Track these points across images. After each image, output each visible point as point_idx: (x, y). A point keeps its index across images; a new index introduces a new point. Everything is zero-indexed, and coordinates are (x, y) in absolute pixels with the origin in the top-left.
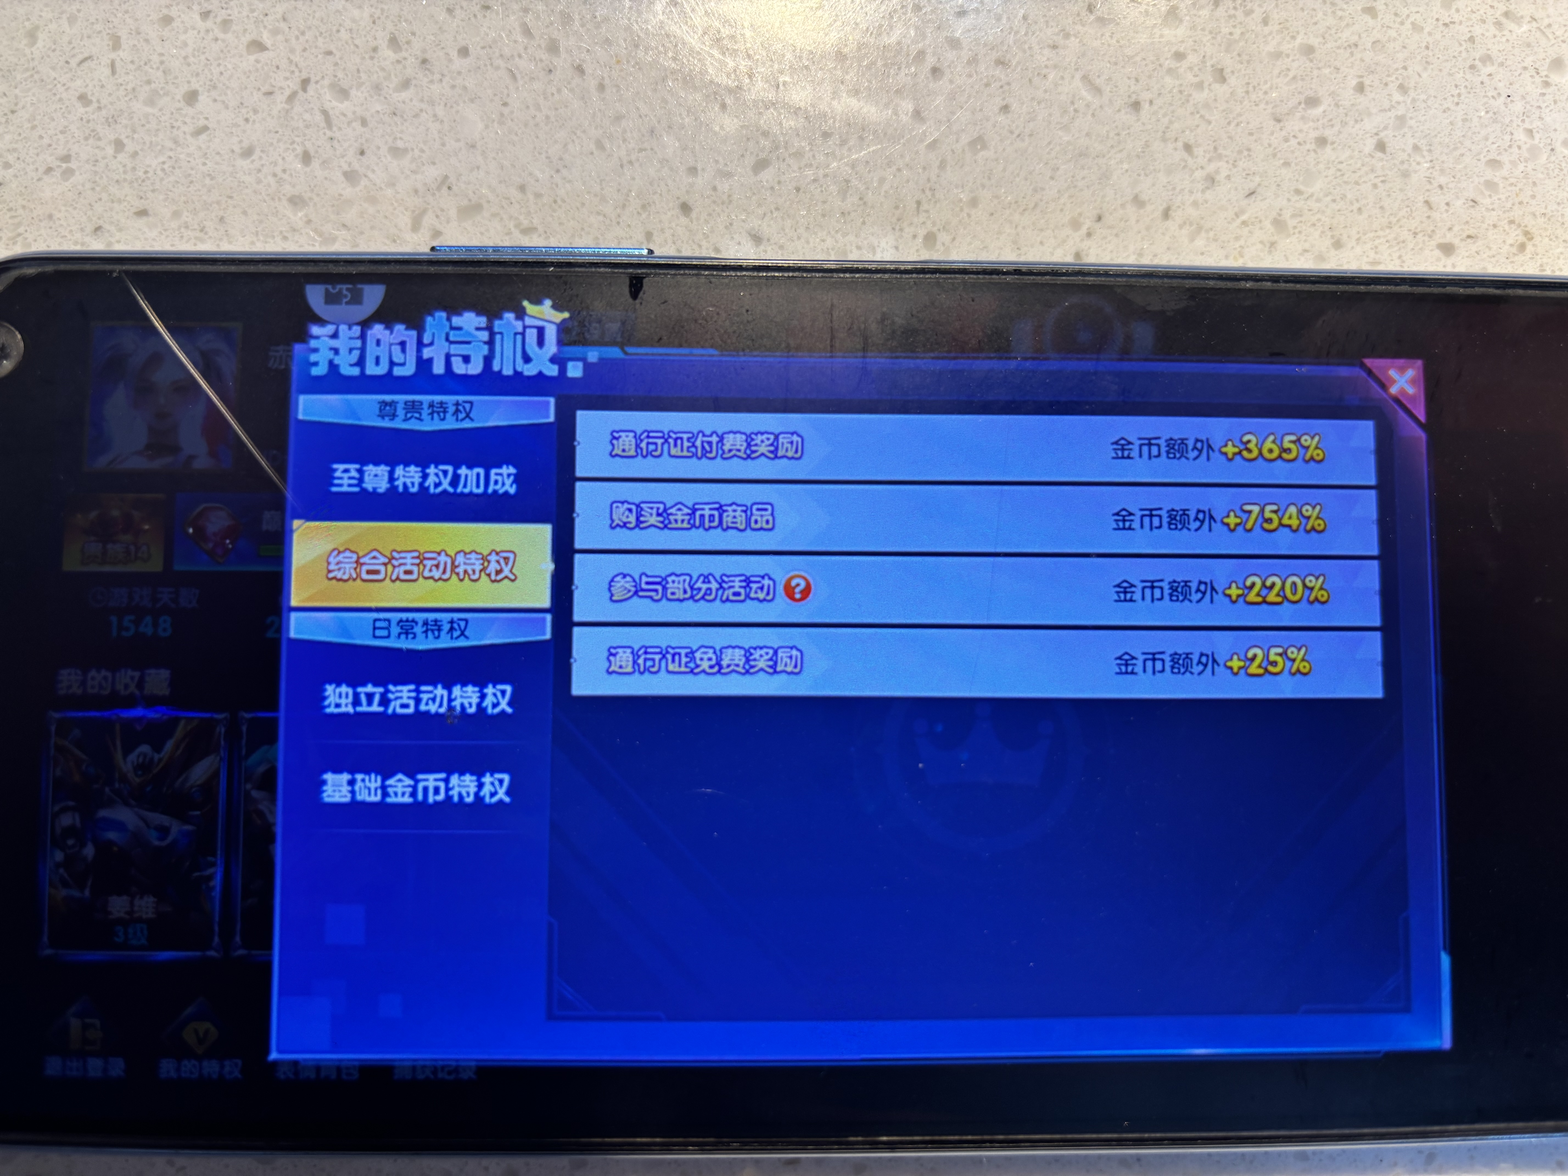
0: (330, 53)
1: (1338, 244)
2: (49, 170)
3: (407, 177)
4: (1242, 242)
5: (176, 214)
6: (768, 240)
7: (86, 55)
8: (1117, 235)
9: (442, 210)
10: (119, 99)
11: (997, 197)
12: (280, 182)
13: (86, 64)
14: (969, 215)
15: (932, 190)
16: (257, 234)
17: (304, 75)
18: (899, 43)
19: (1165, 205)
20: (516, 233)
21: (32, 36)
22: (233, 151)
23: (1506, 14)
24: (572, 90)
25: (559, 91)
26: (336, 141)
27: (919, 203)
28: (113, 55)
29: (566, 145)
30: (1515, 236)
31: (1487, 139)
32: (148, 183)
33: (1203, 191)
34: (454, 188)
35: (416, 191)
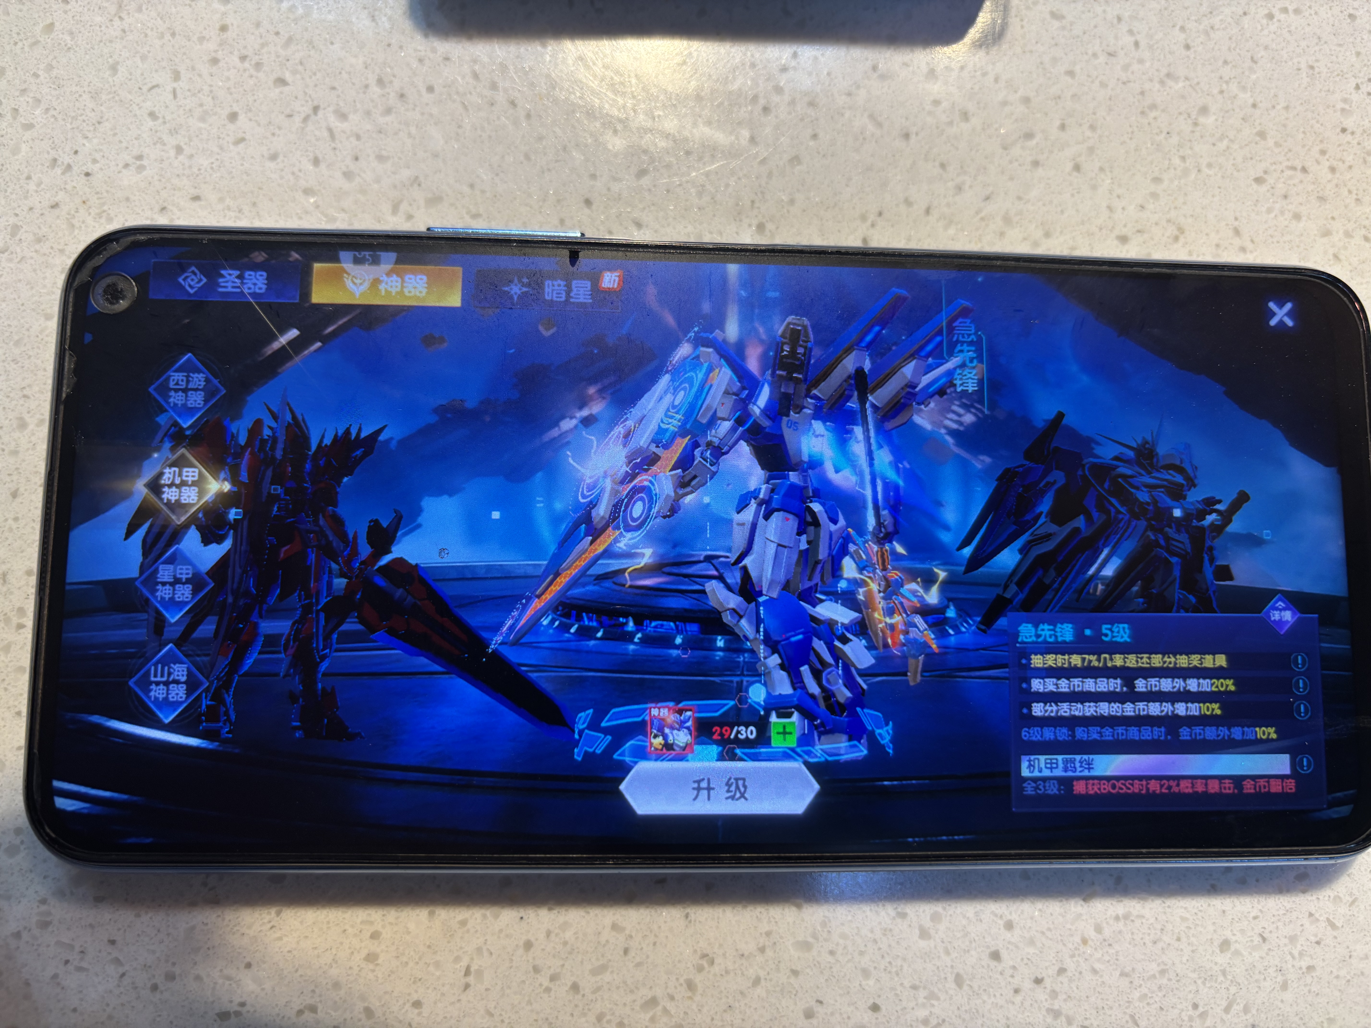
0: (333, 88)
1: (1047, 235)
2: (126, 166)
3: (389, 177)
4: (980, 232)
5: (221, 200)
6: (647, 226)
7: (154, 84)
8: (892, 226)
9: (415, 201)
10: (179, 116)
11: (808, 199)
12: (297, 178)
13: (154, 91)
14: (788, 211)
15: (762, 193)
16: (280, 215)
17: (316, 103)
18: (740, 89)
19: (926, 205)
20: (468, 219)
21: (114, 69)
22: (263, 156)
23: (1168, 75)
24: (507, 118)
25: (499, 118)
26: (337, 150)
27: (753, 202)
28: (175, 85)
29: (503, 157)
30: (1172, 230)
31: (1152, 163)
32: (201, 177)
33: (953, 196)
34: (423, 185)
35: (395, 187)
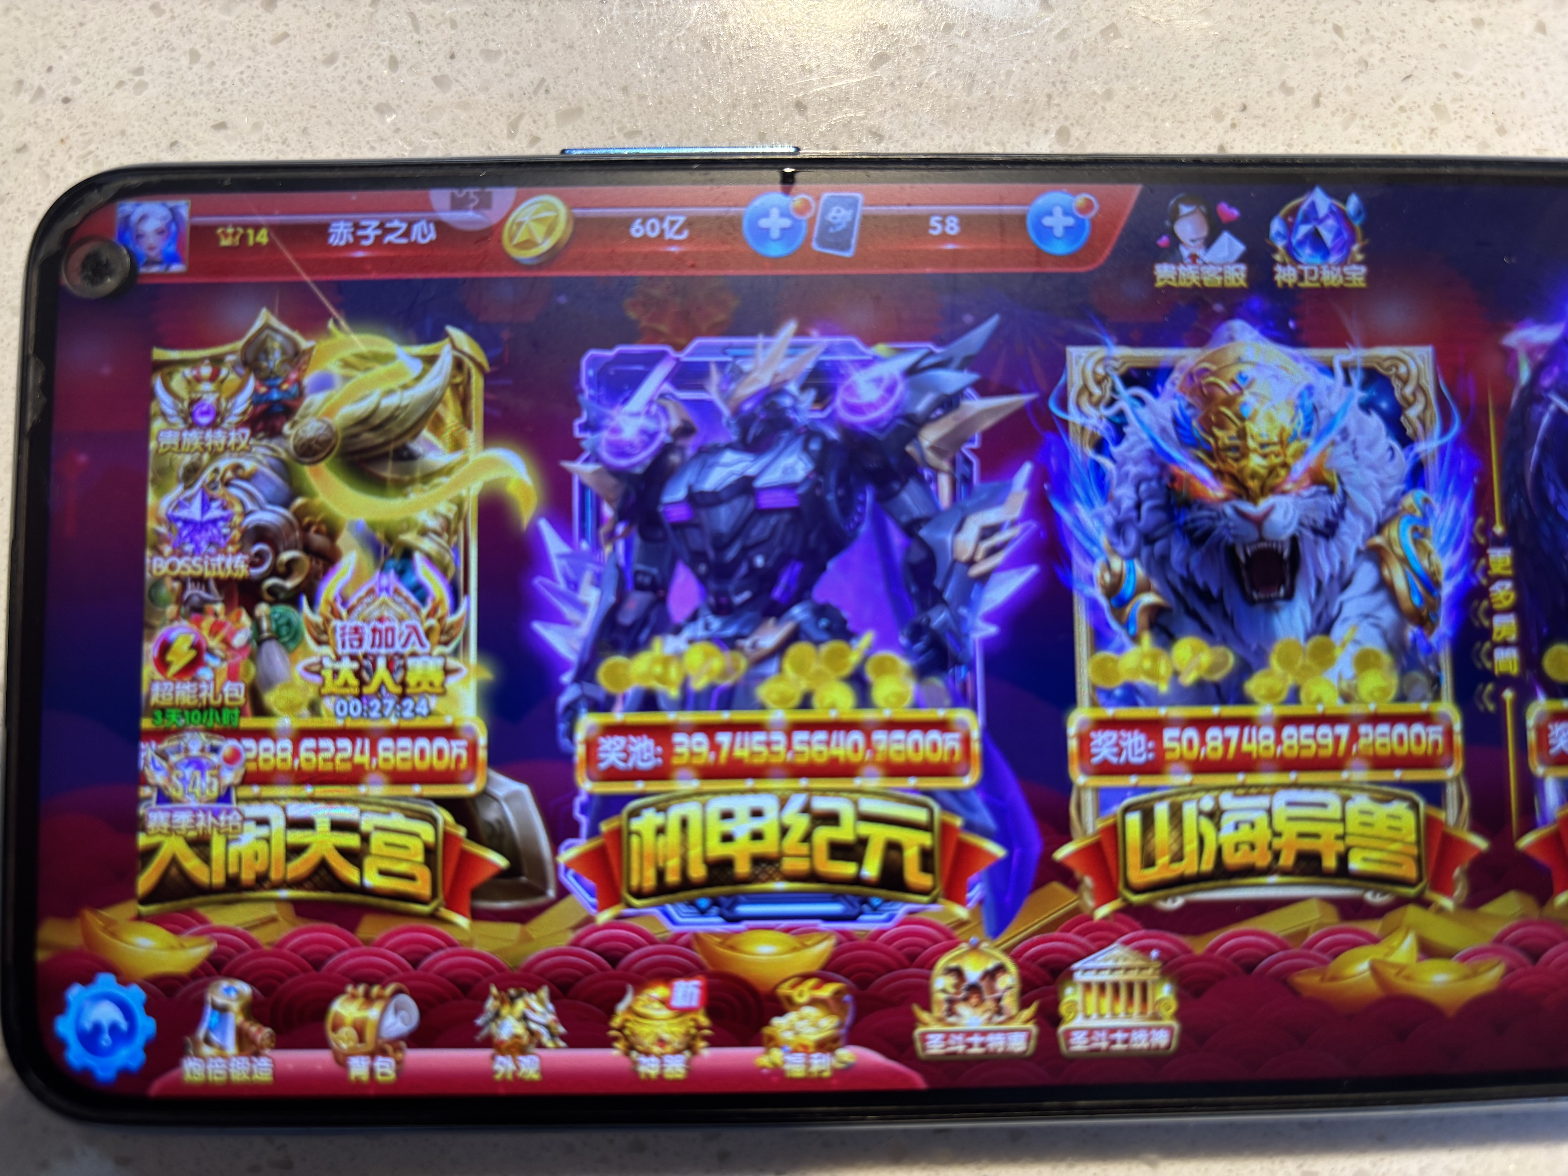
1: (1501, 131)
2: (121, 84)
3: (501, 80)
4: (1400, 129)
5: (257, 126)
8: (1264, 125)
9: (540, 115)
11: (1133, 89)
12: (365, 89)
14: (1104, 109)
15: (1064, 82)
16: (342, 145)
19: (1315, 91)
20: (620, 138)
22: (315, 58)
26: (424, 45)
27: (1049, 96)
32: (226, 94)
33: (1356, 75)
34: (552, 91)
35: (511, 96)
